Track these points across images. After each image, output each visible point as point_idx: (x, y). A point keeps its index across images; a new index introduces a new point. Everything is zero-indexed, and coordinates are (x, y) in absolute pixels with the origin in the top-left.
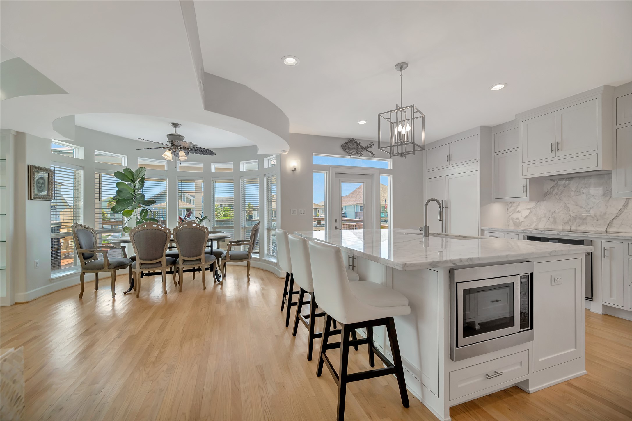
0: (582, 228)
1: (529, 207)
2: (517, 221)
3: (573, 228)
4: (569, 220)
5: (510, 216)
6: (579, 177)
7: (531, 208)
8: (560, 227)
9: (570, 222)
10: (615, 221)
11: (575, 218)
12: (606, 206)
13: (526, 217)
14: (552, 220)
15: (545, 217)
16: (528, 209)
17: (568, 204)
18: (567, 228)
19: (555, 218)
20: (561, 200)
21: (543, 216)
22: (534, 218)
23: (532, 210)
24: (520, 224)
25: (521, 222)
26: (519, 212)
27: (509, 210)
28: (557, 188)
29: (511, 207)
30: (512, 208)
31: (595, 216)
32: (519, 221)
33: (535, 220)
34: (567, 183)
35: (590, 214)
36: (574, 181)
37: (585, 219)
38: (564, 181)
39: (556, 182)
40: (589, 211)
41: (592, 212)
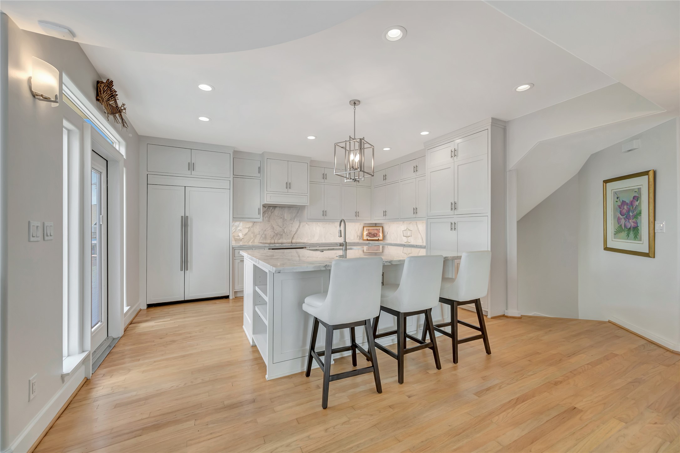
0: (280, 241)
1: (248, 226)
2: (238, 238)
3: (276, 241)
4: (274, 236)
6: (280, 207)
7: (250, 227)
8: (269, 241)
10: (295, 235)
11: (277, 234)
12: (292, 226)
13: (246, 234)
14: (263, 236)
15: (259, 234)
16: (247, 228)
17: (273, 225)
18: (273, 241)
19: (265, 235)
20: (269, 221)
21: (258, 233)
22: (252, 236)
23: (250, 229)
24: (241, 240)
25: (241, 239)
26: (240, 230)
28: (267, 213)
30: (236, 226)
31: (287, 233)
32: (240, 238)
34: (273, 210)
35: (284, 232)
36: (277, 209)
37: (282, 235)
38: (271, 208)
39: (267, 208)
40: (284, 230)
41: (285, 230)
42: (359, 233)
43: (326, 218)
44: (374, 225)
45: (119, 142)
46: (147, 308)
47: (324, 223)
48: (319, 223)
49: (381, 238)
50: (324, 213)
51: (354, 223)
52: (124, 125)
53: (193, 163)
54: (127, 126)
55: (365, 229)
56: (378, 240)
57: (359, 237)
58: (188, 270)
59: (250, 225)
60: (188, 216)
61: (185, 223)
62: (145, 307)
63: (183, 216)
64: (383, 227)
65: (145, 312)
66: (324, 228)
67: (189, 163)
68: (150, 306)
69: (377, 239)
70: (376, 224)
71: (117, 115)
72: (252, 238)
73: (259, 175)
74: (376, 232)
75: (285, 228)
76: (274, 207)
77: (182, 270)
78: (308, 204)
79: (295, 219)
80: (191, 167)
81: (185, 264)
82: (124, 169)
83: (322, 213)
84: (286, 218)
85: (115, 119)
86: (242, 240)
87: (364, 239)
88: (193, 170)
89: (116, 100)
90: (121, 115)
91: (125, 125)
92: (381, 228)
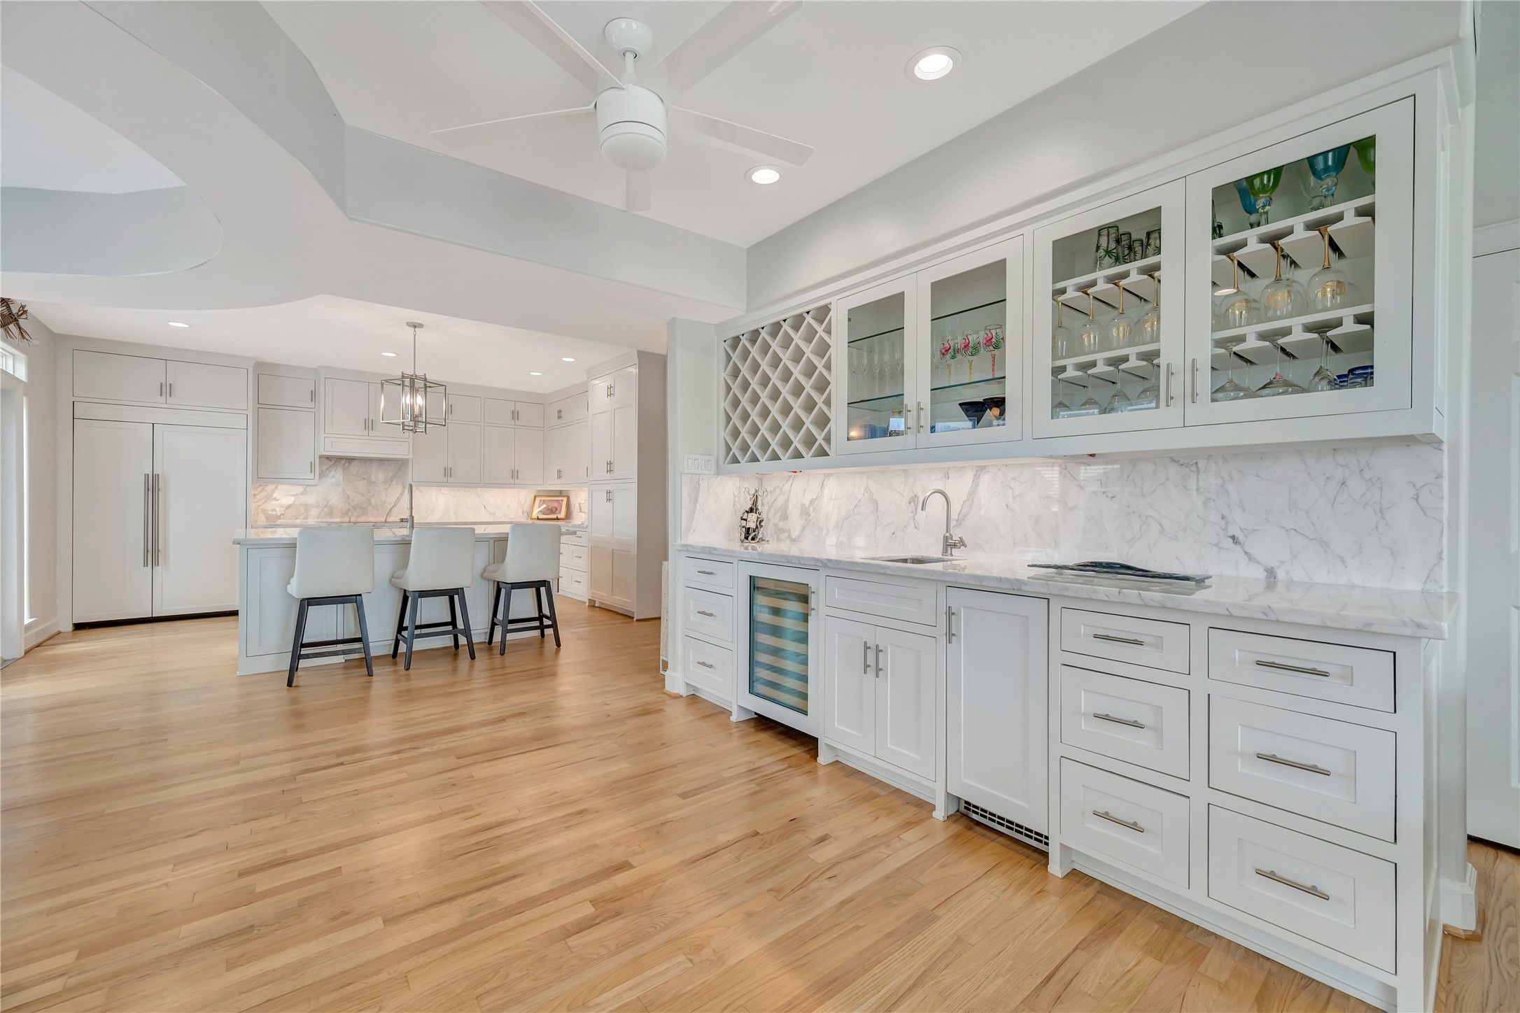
0: (362, 519)
1: (293, 494)
2: (274, 513)
3: (353, 519)
4: (349, 510)
5: (260, 506)
6: (360, 460)
7: (297, 495)
8: (338, 520)
9: (349, 513)
10: (393, 510)
11: (355, 508)
12: (386, 494)
13: (289, 507)
14: (326, 510)
15: (317, 506)
16: (291, 496)
17: (346, 490)
18: (346, 520)
19: (330, 509)
20: (339, 485)
21: (315, 506)
22: (302, 509)
23: (299, 497)
24: (278, 517)
25: (278, 515)
26: (276, 499)
27: (258, 497)
28: (331, 468)
29: (261, 492)
30: (264, 494)
31: (376, 505)
33: (303, 512)
34: (347, 464)
35: (371, 503)
36: (354, 463)
37: (366, 508)
38: (343, 462)
39: (333, 462)
40: (369, 500)
41: (373, 501)
42: (526, 507)
43: (450, 480)
44: (558, 494)
45: (13, 355)
46: (73, 630)
47: (453, 488)
48: (443, 489)
49: (562, 515)
50: (448, 472)
51: (516, 490)
52: (23, 337)
53: (170, 384)
54: (28, 338)
55: (538, 499)
56: (557, 519)
57: (526, 515)
58: (158, 565)
59: (299, 489)
60: (158, 475)
61: (153, 486)
62: (70, 628)
63: (148, 475)
64: (568, 498)
65: (71, 634)
66: (454, 497)
67: (161, 384)
68: (79, 627)
69: (555, 517)
70: (561, 491)
71: (12, 326)
72: (303, 514)
73: (312, 405)
74: (555, 505)
75: (371, 497)
76: (349, 459)
77: (146, 564)
78: (410, 457)
79: (394, 482)
80: (166, 390)
81: (153, 554)
82: (25, 399)
83: (442, 472)
84: (373, 478)
85: (8, 333)
86: (282, 516)
87: (533, 517)
88: (170, 396)
89: (8, 305)
90: (18, 324)
91: (27, 337)
92: (565, 499)
